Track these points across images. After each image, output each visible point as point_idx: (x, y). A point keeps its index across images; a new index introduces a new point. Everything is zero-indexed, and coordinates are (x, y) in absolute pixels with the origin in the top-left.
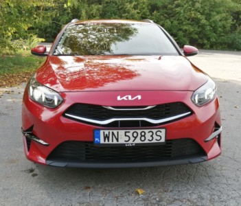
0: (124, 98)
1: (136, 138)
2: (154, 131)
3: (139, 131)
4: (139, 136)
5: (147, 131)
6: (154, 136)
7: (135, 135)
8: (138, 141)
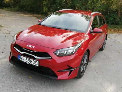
0: (29, 46)
1: (29, 61)
2: (35, 61)
3: (30, 59)
4: (30, 61)
5: (33, 60)
6: (35, 63)
7: (29, 60)
8: (30, 63)
